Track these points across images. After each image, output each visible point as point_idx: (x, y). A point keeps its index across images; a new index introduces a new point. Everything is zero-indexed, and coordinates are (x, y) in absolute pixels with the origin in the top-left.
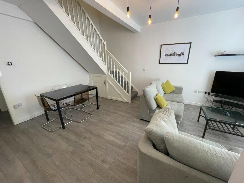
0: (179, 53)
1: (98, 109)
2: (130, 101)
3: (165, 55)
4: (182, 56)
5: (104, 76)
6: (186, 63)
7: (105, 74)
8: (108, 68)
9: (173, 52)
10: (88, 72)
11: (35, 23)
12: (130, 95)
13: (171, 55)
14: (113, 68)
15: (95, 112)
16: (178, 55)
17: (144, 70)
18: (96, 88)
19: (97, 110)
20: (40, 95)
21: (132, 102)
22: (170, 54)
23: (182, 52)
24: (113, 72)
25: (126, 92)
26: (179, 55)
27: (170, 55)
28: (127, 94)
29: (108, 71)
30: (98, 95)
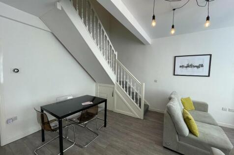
0: (197, 65)
1: (105, 126)
2: (142, 118)
3: (180, 67)
4: (201, 68)
5: (112, 86)
6: (208, 75)
7: (114, 84)
8: (117, 78)
9: (190, 64)
10: (95, 81)
11: (53, 33)
12: (142, 110)
13: (188, 66)
14: (123, 79)
15: (101, 131)
16: (196, 66)
17: (156, 81)
18: (105, 101)
19: (104, 128)
20: (41, 107)
21: (144, 118)
22: (186, 65)
23: (201, 64)
24: (123, 82)
25: (138, 106)
26: (198, 67)
27: (186, 67)
28: (139, 108)
29: (117, 81)
30: (107, 109)
